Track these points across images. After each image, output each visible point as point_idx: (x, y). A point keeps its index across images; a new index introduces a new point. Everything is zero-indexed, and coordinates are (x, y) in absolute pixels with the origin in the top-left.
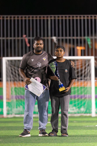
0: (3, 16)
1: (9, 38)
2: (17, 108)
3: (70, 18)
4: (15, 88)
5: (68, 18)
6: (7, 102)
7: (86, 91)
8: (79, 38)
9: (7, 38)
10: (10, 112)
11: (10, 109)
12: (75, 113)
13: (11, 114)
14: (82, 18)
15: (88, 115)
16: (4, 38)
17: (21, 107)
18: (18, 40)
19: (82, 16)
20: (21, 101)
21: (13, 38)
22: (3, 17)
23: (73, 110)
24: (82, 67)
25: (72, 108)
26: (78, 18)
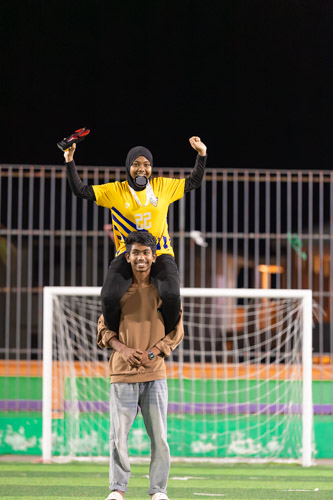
0: (48, 167)
1: (63, 233)
2: (81, 436)
3: (242, 179)
4: (80, 379)
5: (236, 179)
6: (53, 421)
7: (286, 392)
8: (267, 236)
9: (58, 233)
10: (62, 449)
11: (61, 439)
12: (253, 456)
13: (66, 454)
14: (278, 179)
15: (291, 461)
16: (47, 233)
17: (94, 433)
18: (90, 239)
19: (278, 172)
20: (96, 416)
21: (74, 233)
22: (48, 171)
23: (247, 446)
24: (274, 321)
25: (243, 442)
26: (268, 179)
